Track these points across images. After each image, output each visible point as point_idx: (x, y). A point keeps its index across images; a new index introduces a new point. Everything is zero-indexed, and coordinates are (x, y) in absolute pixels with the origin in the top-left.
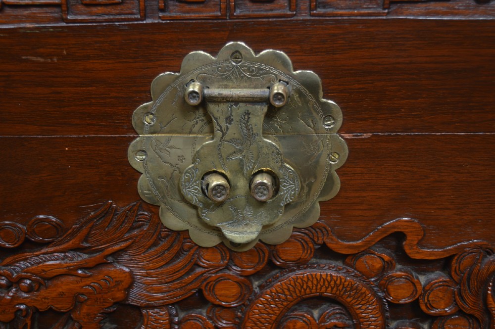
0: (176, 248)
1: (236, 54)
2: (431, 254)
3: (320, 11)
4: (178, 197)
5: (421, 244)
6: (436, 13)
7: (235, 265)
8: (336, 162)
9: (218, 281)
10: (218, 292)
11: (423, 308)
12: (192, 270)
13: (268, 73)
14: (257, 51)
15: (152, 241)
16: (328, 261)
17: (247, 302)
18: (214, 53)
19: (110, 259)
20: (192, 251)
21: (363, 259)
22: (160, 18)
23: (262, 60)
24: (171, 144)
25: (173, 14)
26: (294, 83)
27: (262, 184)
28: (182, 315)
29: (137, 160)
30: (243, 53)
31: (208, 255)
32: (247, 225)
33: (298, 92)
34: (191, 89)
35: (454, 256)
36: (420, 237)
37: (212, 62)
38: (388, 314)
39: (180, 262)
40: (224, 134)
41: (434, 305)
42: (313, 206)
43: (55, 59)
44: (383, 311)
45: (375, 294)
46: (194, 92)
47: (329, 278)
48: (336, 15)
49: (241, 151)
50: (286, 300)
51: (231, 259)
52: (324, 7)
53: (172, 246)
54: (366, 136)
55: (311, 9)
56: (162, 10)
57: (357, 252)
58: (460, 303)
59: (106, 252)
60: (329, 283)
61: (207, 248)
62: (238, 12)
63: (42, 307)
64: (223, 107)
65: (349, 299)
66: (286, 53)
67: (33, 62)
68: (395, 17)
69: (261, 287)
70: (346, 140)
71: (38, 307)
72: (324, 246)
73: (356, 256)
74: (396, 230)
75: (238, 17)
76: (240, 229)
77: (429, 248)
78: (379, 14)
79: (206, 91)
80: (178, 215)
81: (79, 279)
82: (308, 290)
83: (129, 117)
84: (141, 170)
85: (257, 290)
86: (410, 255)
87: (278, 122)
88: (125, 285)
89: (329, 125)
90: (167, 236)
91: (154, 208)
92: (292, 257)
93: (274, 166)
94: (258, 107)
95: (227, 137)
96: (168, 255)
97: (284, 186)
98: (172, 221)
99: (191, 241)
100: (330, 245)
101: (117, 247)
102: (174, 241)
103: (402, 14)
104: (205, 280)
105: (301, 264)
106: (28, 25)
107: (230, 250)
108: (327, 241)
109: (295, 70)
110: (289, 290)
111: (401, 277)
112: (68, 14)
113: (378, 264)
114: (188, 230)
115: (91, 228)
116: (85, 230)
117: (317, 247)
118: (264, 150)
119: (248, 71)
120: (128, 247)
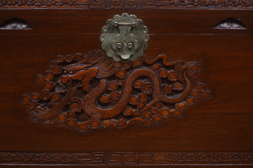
0: (109, 62)
1: (125, 16)
2: (169, 64)
3: (143, 7)
4: (111, 48)
5: (167, 61)
6: (167, 8)
7: (123, 67)
8: (146, 40)
9: (119, 71)
10: (119, 74)
11: (169, 79)
12: (113, 68)
13: (132, 20)
14: (129, 15)
15: (104, 60)
17: (126, 77)
18: (120, 15)
19: (93, 66)
20: (113, 63)
21: (154, 65)
22: (109, 8)
23: (130, 17)
24: (110, 36)
25: (112, 7)
26: (137, 22)
27: (130, 44)
28: (109, 82)
29: (102, 40)
30: (126, 15)
31: (117, 64)
32: (127, 55)
33: (138, 24)
34: (115, 23)
35: (175, 64)
37: (120, 17)
38: (161, 81)
39: (109, 66)
40: (122, 33)
41: (171, 78)
42: (142, 51)
43: (86, 16)
44: (159, 80)
45: (157, 75)
47: (146, 70)
48: (146, 8)
49: (126, 37)
50: (135, 76)
51: (122, 65)
52: (143, 6)
53: (108, 62)
54: (153, 34)
55: (141, 7)
56: (110, 6)
57: (152, 63)
58: (178, 78)
59: (92, 63)
60: (146, 71)
61: (117, 62)
62: (126, 7)
63: (75, 79)
64: (122, 27)
65: (151, 76)
66: (135, 16)
67: (81, 17)
68: (158, 8)
69: (129, 73)
70: (149, 35)
71: (74, 79)
72: (144, 62)
73: (152, 65)
74: (161, 58)
75: (126, 8)
76: (125, 56)
77: (169, 62)
78: (155, 8)
79: (118, 23)
80: (110, 53)
81: (85, 71)
82: (141, 74)
83: (101, 29)
84: (102, 42)
85: (128, 74)
86: (165, 64)
87: (134, 31)
88: (96, 72)
89: (145, 32)
91: (105, 51)
92: (137, 65)
93: (133, 40)
94: (129, 27)
95: (122, 34)
96: (108, 64)
97: (135, 45)
98: (109, 55)
99: (113, 60)
100: (146, 62)
101: (95, 62)
104: (116, 71)
105: (139, 67)
106: (81, 9)
108: (145, 60)
109: (137, 19)
110: (136, 74)
111: (163, 70)
112: (90, 7)
113: (157, 67)
114: (112, 57)
115: (90, 57)
116: (88, 57)
117: (143, 62)
118: (131, 37)
119: (127, 19)
120: (98, 62)
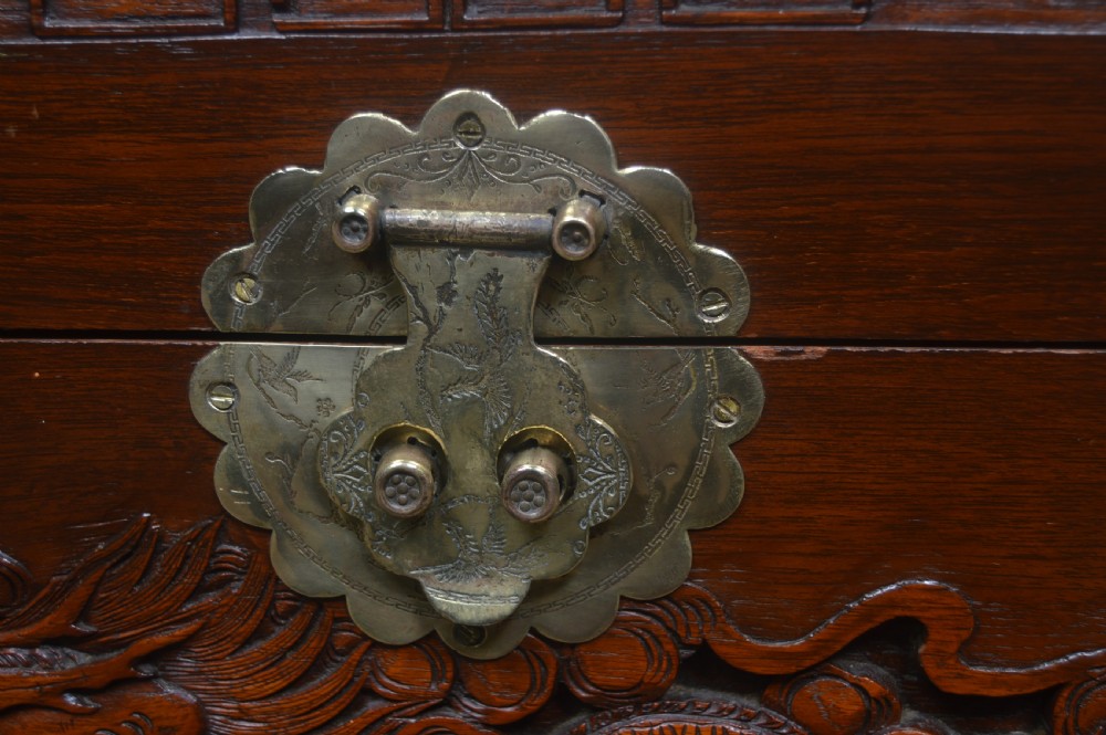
0: (314, 643)
1: (467, 121)
2: (996, 681)
3: (688, 9)
7: (470, 696)
8: (727, 417)
12: (356, 706)
13: (551, 173)
14: (523, 115)
15: (252, 623)
16: (720, 695)
18: (411, 119)
19: (147, 670)
20: (356, 655)
21: (811, 688)
22: (274, 26)
23: (538, 142)
24: (300, 365)
26: (619, 199)
27: (532, 476)
29: (212, 407)
30: (485, 120)
31: (396, 665)
32: (488, 576)
33: (631, 223)
34: (349, 209)
35: (1059, 688)
36: (965, 634)
37: (413, 143)
39: (324, 683)
40: (432, 331)
42: (673, 543)
43: (11, 131)
46: (354, 217)
48: (729, 22)
49: (476, 379)
51: (457, 680)
52: (698, 1)
53: (303, 638)
54: (810, 352)
55: (662, 6)
56: (280, 7)
57: (793, 669)
59: (136, 650)
61: (395, 648)
62: (473, 13)
64: (433, 257)
66: (598, 121)
68: (886, 27)
70: (757, 363)
72: (704, 649)
73: (791, 682)
74: (898, 613)
75: (473, 26)
77: (989, 664)
79: (390, 216)
81: (66, 719)
83: (193, 284)
84: (220, 435)
86: (939, 683)
89: (713, 313)
90: (291, 611)
91: (255, 537)
92: (616, 679)
93: (562, 421)
94: (521, 261)
95: (437, 339)
96: (296, 662)
97: (591, 477)
99: (352, 629)
100: (719, 650)
101: (162, 638)
102: (309, 627)
103: (905, 19)
105: (643, 697)
107: (454, 655)
108: (713, 637)
109: (622, 165)
112: (44, 14)
113: (850, 704)
114: (342, 598)
115: (98, 584)
116: (82, 589)
117: (685, 653)
118: (540, 377)
119: (500, 167)
120: (191, 638)
